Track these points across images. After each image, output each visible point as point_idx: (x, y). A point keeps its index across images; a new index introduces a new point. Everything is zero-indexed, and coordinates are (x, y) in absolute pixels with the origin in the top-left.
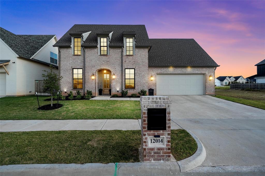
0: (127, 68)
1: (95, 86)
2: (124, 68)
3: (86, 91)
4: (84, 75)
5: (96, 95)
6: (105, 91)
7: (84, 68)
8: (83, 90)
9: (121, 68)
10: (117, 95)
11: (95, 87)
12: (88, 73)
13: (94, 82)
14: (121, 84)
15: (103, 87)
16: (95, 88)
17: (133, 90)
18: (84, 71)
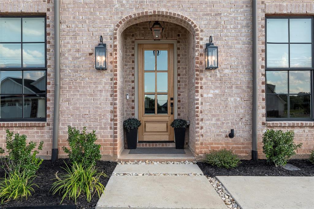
0: (278, 12)
1: (110, 108)
2: (260, 15)
3: (63, 133)
4: (55, 46)
5: (115, 154)
6: (149, 127)
7: (55, 8)
8: (46, 129)
9: (248, 14)
10: (225, 153)
11: (114, 112)
12: (75, 37)
13: (108, 87)
14: (247, 95)
15: (142, 109)
16: (109, 116)
17: (307, 130)
18: (55, 26)
